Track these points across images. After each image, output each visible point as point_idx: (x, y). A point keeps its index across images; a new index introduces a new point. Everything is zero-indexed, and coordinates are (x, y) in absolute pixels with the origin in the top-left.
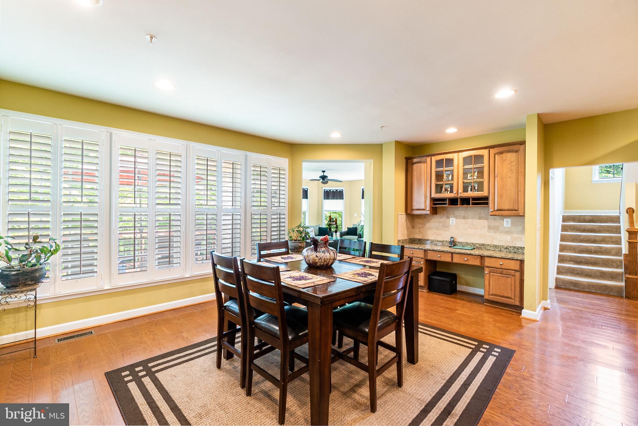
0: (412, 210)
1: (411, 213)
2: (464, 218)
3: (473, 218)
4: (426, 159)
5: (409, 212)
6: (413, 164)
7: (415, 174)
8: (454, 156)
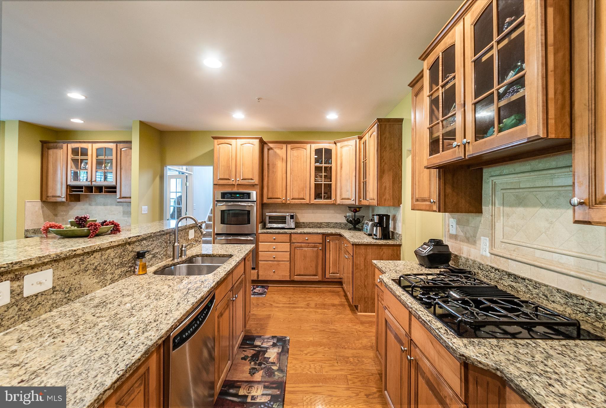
0: (48, 197)
1: (46, 200)
2: (104, 205)
3: (111, 205)
4: (62, 146)
5: (44, 199)
6: (49, 149)
7: (51, 159)
8: (89, 146)
